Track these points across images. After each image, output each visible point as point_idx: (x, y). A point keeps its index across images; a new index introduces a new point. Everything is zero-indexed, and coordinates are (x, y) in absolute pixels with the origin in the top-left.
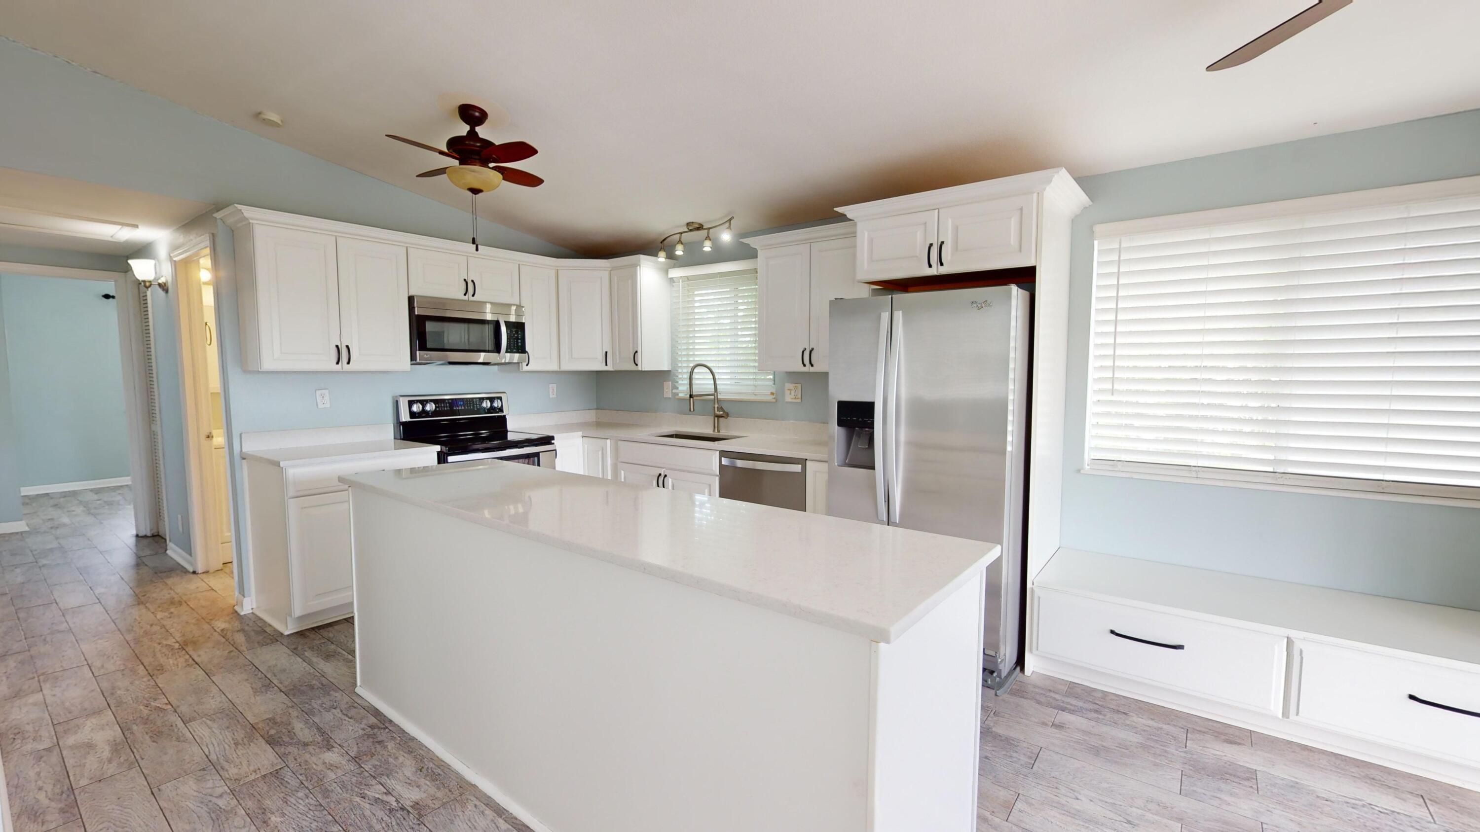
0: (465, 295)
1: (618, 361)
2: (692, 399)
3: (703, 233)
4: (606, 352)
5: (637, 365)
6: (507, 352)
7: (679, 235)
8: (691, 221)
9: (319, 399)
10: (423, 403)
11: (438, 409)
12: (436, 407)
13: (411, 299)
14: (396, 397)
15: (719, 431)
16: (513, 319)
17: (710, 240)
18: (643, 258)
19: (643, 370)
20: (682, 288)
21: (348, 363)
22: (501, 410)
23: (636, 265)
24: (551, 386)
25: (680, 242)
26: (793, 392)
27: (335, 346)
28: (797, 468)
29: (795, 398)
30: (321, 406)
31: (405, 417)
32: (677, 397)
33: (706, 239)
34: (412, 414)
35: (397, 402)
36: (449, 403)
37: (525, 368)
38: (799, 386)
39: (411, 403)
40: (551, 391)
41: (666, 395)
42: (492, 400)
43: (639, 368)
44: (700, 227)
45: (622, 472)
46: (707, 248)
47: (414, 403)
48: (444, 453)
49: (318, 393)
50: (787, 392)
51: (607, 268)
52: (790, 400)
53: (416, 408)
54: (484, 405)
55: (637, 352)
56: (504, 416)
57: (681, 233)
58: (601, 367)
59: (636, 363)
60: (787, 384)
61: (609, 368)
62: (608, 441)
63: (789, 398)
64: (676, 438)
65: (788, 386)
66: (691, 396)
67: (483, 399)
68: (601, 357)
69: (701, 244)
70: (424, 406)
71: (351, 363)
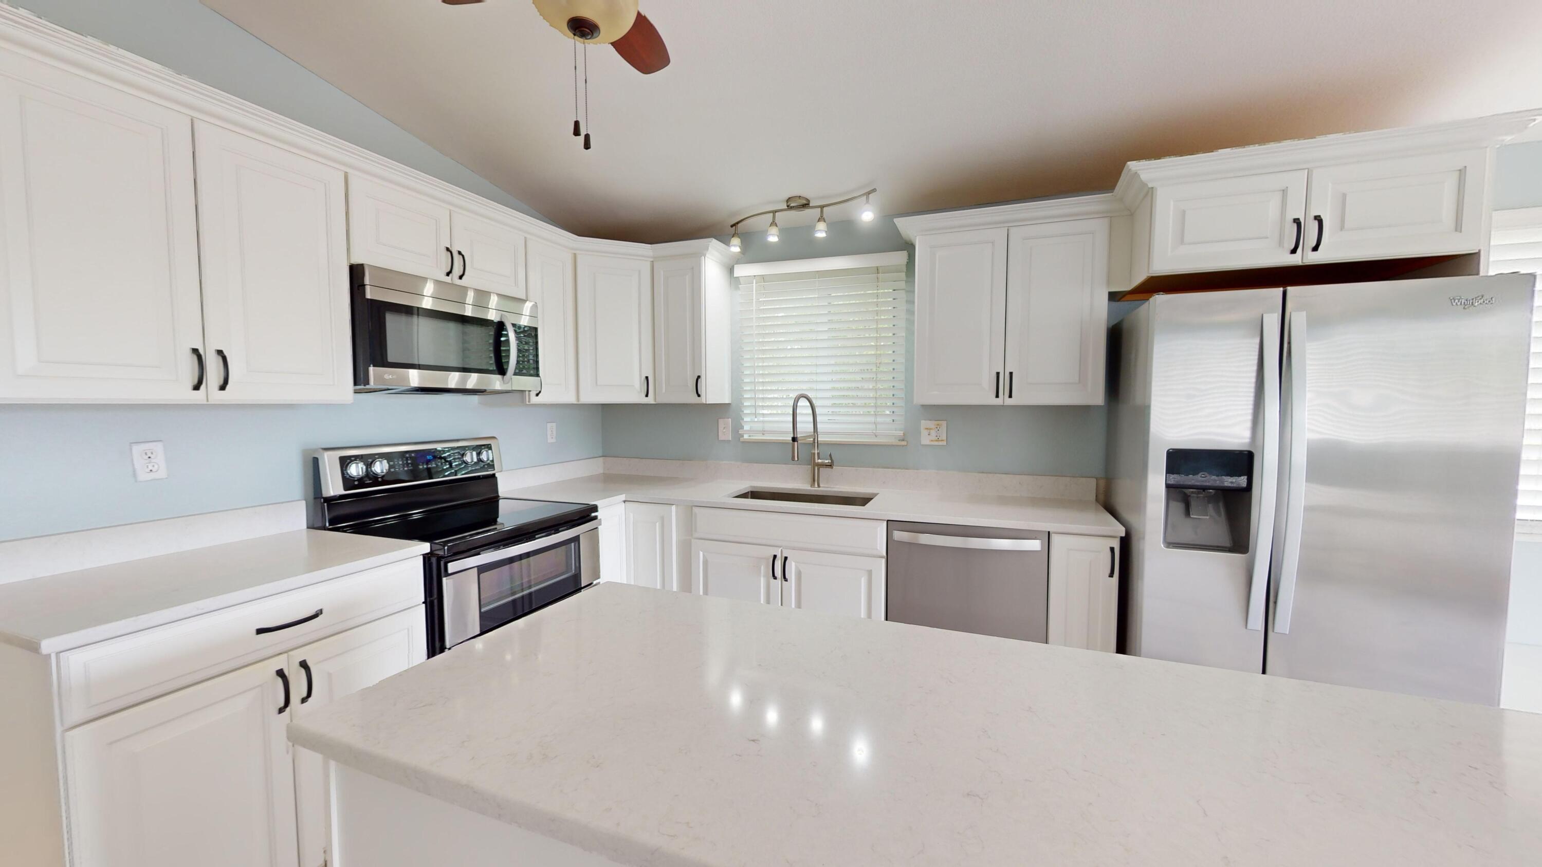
0: (448, 274)
1: (664, 391)
2: (796, 443)
3: (814, 213)
4: (647, 378)
5: (699, 396)
6: (515, 374)
7: (772, 214)
8: (798, 195)
9: (139, 461)
10: (368, 460)
11: (392, 470)
12: (390, 467)
13: (356, 273)
14: (315, 450)
15: (819, 486)
16: (524, 322)
17: (825, 222)
18: (714, 243)
19: (707, 403)
20: (756, 291)
21: (223, 388)
22: (491, 466)
23: (698, 256)
24: (549, 425)
25: (774, 223)
26: (933, 433)
27: (189, 352)
28: (1034, 545)
29: (938, 440)
30: (143, 476)
31: (333, 487)
32: (742, 439)
33: (818, 221)
34: (348, 482)
35: (316, 461)
36: (411, 458)
37: (535, 400)
38: (944, 423)
39: (345, 462)
40: (549, 433)
41: (722, 437)
42: (479, 449)
43: (703, 400)
44: (806, 205)
45: (701, 554)
46: (821, 233)
47: (352, 461)
48: (439, 558)
49: (137, 450)
50: (924, 433)
51: (649, 257)
52: (928, 443)
53: (356, 470)
54: (467, 458)
55: (699, 377)
56: (494, 475)
57: (774, 212)
58: (640, 399)
59: (699, 393)
60: (923, 422)
61: (650, 400)
62: (674, 508)
63: (925, 440)
64: (752, 498)
65: (924, 424)
66: (794, 439)
67: (464, 448)
68: (638, 384)
69: (811, 228)
70: (369, 465)
71: (228, 387)
